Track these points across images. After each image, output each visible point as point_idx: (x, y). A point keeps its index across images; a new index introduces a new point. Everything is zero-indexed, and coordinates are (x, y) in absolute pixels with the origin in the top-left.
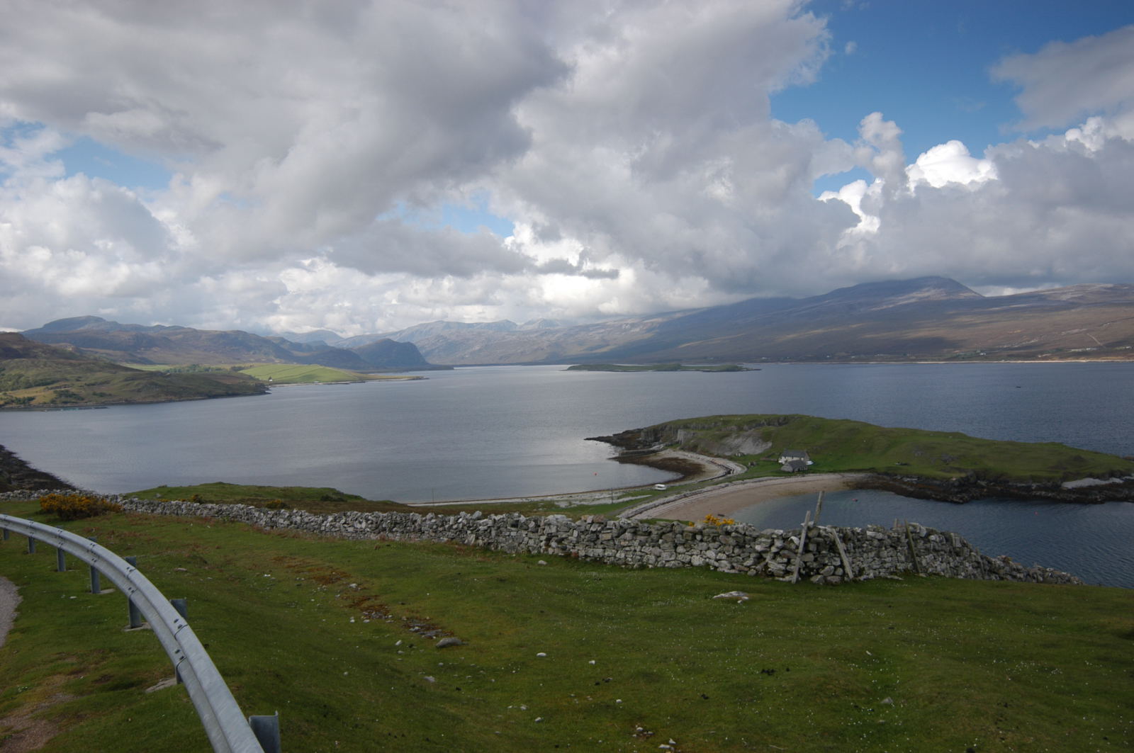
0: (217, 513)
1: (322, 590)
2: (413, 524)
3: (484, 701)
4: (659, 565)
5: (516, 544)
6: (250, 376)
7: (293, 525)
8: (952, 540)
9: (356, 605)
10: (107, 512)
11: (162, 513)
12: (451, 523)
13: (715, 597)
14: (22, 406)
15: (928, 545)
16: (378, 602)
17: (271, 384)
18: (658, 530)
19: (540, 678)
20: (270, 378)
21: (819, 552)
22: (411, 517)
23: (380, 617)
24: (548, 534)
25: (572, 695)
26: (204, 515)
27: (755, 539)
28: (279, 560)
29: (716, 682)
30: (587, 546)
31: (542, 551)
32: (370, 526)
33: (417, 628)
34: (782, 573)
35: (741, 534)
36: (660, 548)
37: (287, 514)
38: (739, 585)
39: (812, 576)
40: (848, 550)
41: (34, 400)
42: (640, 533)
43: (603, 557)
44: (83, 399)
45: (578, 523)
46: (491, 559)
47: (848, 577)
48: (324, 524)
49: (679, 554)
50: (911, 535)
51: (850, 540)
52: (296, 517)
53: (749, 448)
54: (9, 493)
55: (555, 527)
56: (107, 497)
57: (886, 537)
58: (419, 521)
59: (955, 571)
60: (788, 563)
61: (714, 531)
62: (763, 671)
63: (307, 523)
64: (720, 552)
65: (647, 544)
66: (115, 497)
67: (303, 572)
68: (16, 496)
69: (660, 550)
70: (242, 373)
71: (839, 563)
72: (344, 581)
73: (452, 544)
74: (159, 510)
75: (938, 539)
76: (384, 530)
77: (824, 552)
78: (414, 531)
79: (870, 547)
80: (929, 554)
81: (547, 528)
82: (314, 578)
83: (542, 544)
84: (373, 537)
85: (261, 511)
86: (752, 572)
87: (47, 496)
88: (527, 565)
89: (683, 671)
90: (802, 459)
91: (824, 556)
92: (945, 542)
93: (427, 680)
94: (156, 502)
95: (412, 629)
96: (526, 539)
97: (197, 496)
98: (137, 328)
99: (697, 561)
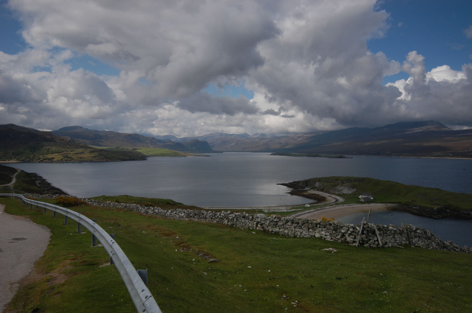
0: (125, 207)
1: (165, 238)
2: (203, 215)
3: (225, 282)
4: (301, 236)
5: (244, 225)
6: (140, 152)
7: (155, 213)
8: (427, 232)
9: (178, 245)
10: (82, 205)
11: (103, 206)
12: (218, 215)
13: (323, 250)
14: (50, 161)
15: (416, 234)
16: (187, 244)
17: (148, 156)
18: (302, 222)
19: (248, 276)
20: (148, 154)
21: (368, 234)
22: (202, 212)
23: (187, 250)
24: (257, 221)
25: (260, 283)
26: (120, 208)
27: (341, 227)
28: (149, 226)
29: (317, 281)
30: (273, 227)
31: (254, 228)
32: (185, 215)
33: (201, 255)
34: (352, 242)
35: (336, 225)
36: (302, 229)
37: (153, 209)
38: (334, 246)
39: (365, 244)
40: (380, 234)
41: (54, 159)
42: (295, 223)
43: (279, 232)
44: (73, 159)
45: (269, 217)
46: (233, 230)
47: (380, 245)
48: (167, 213)
49: (310, 232)
50: (408, 230)
51: (382, 230)
52: (156, 210)
53: (346, 191)
54: (44, 195)
55: (260, 219)
56: (82, 199)
57: (398, 230)
58: (205, 214)
59: (428, 246)
60: (355, 238)
61: (325, 223)
62: (337, 278)
63: (160, 213)
64: (327, 232)
65: (297, 228)
66: (85, 199)
67: (158, 231)
68: (47, 197)
69: (302, 230)
70: (137, 151)
71: (376, 239)
72: (174, 236)
73: (218, 223)
74: (102, 205)
75: (420, 232)
76: (191, 217)
77: (370, 234)
78: (203, 218)
79: (390, 233)
80: (416, 238)
81: (257, 219)
82: (162, 234)
83: (254, 225)
84: (186, 219)
85: (142, 207)
86: (340, 241)
87: (58, 197)
88: (247, 233)
89: (305, 276)
90: (369, 197)
91: (370, 236)
92: (423, 234)
93: (204, 274)
94: (101, 201)
95: (199, 255)
96: (248, 223)
97: (117, 200)
98: (96, 131)
99: (317, 235)
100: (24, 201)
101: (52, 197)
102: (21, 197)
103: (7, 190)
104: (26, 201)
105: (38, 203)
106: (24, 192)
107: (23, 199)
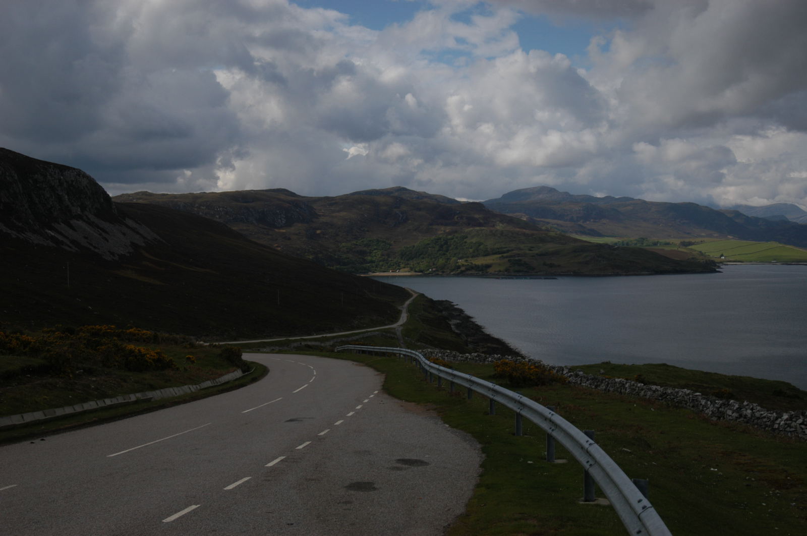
0: (661, 396)
1: (774, 494)
6: (700, 252)
7: (742, 419)
11: (605, 390)
14: (481, 273)
17: (723, 263)
20: (722, 255)
26: (648, 397)
28: (727, 454)
37: (737, 406)
41: (491, 268)
44: (534, 269)
48: (778, 422)
52: (746, 410)
54: (467, 354)
56: (554, 368)
63: (758, 418)
66: (561, 369)
67: (754, 471)
68: (473, 360)
70: (692, 250)
74: (603, 387)
82: (766, 480)
85: (707, 399)
87: (499, 362)
94: (600, 378)
97: (640, 376)
100: (424, 369)
101: (484, 360)
102: (417, 357)
103: (389, 338)
104: (428, 368)
105: (455, 376)
106: (424, 345)
107: (422, 362)
